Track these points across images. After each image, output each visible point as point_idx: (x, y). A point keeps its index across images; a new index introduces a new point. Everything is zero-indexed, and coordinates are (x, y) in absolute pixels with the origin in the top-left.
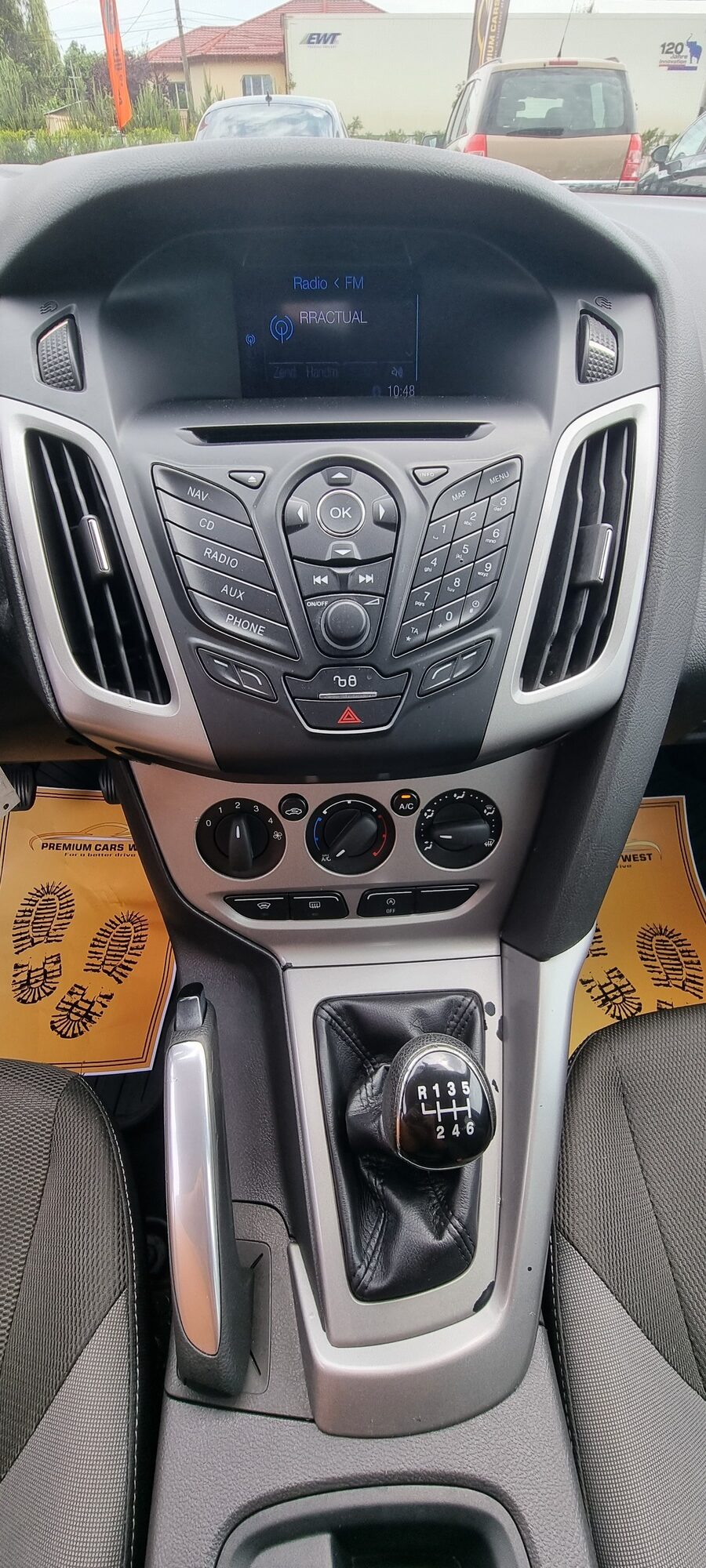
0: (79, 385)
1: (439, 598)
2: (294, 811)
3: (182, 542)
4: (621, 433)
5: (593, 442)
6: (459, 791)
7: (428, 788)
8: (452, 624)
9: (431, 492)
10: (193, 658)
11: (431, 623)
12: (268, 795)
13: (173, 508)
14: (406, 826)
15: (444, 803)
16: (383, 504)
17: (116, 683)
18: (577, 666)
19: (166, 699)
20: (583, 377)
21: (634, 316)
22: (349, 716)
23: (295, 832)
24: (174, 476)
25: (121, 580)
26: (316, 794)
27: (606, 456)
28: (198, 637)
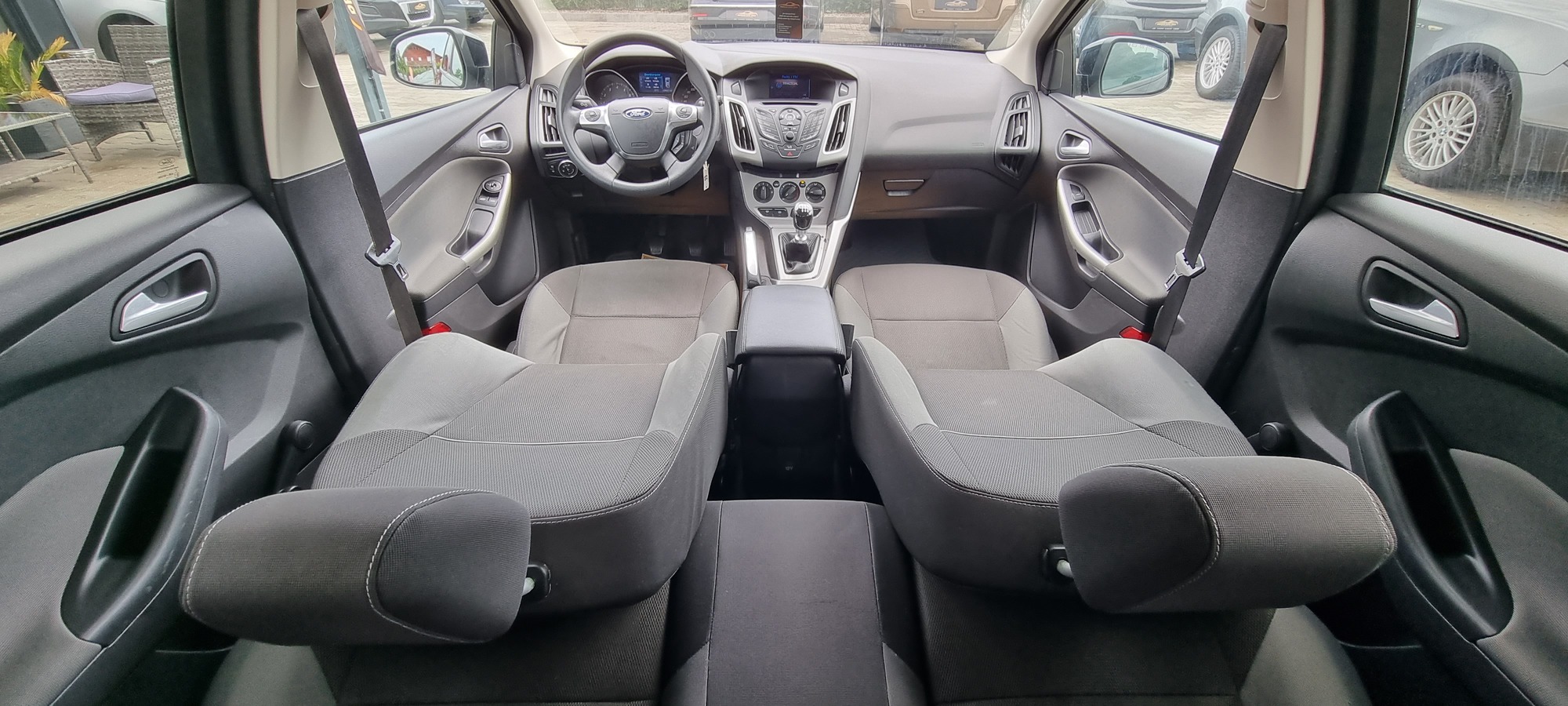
0: (740, 94)
1: (808, 132)
2: (777, 185)
3: (759, 121)
4: (848, 106)
5: (842, 107)
6: (817, 182)
7: (808, 181)
8: (811, 137)
9: (808, 114)
10: (761, 143)
11: (807, 137)
12: (771, 181)
13: (755, 114)
14: (803, 191)
15: (814, 185)
16: (798, 116)
17: (743, 147)
18: (838, 147)
19: (754, 149)
20: (840, 95)
21: (852, 85)
22: (790, 154)
23: (777, 191)
24: (759, 110)
25: (746, 129)
26: (782, 181)
27: (844, 110)
28: (761, 138)
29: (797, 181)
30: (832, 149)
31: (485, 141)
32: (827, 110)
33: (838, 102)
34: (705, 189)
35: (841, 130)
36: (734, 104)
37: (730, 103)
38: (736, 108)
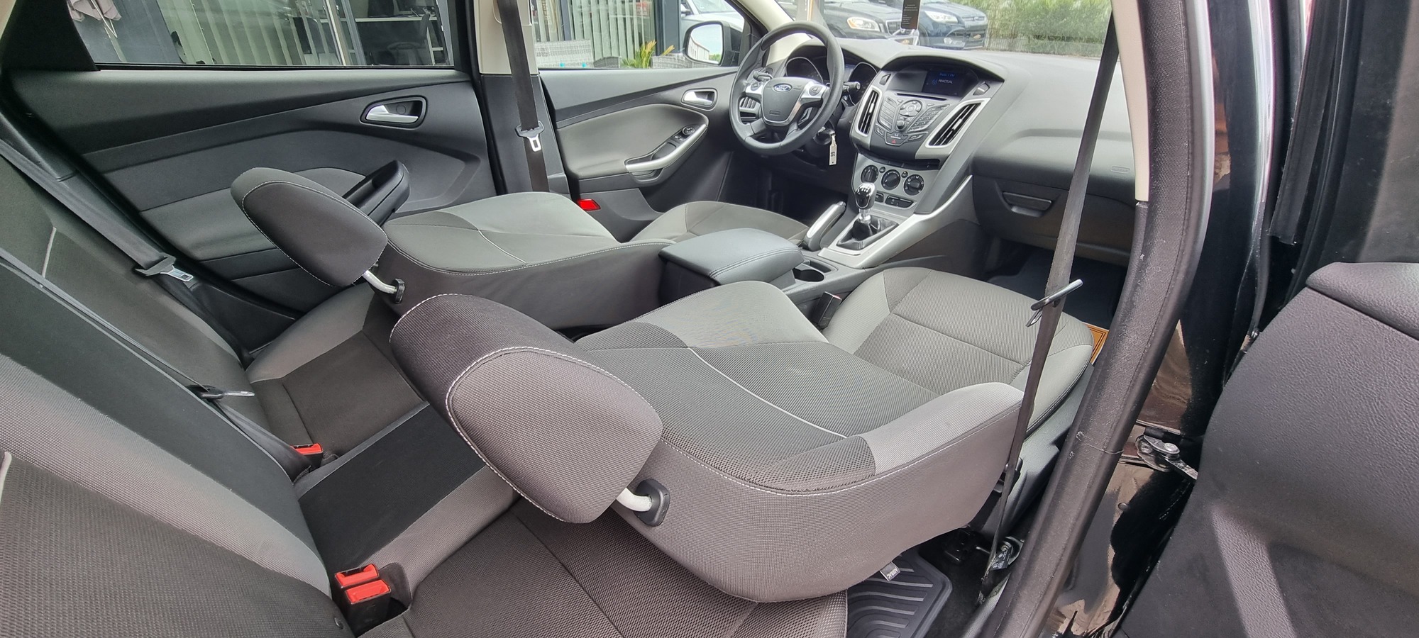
0: (885, 84)
1: (921, 124)
2: (883, 170)
3: (884, 109)
4: (977, 105)
5: (971, 105)
6: (918, 175)
7: (911, 172)
8: (920, 129)
9: (929, 108)
10: (876, 129)
11: (917, 128)
12: (879, 165)
13: (885, 103)
14: (903, 181)
15: (914, 178)
16: (919, 108)
17: (862, 131)
18: (945, 143)
19: (866, 132)
20: (975, 94)
21: (994, 87)
22: (894, 141)
23: (880, 176)
24: (889, 100)
25: (871, 114)
26: (888, 168)
27: (971, 108)
28: (877, 124)
29: (901, 171)
30: (938, 144)
31: (691, 97)
32: (955, 105)
33: (969, 99)
34: (831, 164)
35: (955, 128)
36: (876, 93)
37: (873, 91)
38: (875, 94)
